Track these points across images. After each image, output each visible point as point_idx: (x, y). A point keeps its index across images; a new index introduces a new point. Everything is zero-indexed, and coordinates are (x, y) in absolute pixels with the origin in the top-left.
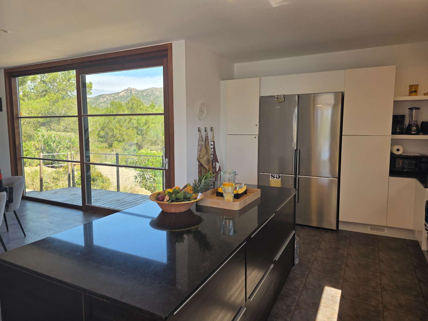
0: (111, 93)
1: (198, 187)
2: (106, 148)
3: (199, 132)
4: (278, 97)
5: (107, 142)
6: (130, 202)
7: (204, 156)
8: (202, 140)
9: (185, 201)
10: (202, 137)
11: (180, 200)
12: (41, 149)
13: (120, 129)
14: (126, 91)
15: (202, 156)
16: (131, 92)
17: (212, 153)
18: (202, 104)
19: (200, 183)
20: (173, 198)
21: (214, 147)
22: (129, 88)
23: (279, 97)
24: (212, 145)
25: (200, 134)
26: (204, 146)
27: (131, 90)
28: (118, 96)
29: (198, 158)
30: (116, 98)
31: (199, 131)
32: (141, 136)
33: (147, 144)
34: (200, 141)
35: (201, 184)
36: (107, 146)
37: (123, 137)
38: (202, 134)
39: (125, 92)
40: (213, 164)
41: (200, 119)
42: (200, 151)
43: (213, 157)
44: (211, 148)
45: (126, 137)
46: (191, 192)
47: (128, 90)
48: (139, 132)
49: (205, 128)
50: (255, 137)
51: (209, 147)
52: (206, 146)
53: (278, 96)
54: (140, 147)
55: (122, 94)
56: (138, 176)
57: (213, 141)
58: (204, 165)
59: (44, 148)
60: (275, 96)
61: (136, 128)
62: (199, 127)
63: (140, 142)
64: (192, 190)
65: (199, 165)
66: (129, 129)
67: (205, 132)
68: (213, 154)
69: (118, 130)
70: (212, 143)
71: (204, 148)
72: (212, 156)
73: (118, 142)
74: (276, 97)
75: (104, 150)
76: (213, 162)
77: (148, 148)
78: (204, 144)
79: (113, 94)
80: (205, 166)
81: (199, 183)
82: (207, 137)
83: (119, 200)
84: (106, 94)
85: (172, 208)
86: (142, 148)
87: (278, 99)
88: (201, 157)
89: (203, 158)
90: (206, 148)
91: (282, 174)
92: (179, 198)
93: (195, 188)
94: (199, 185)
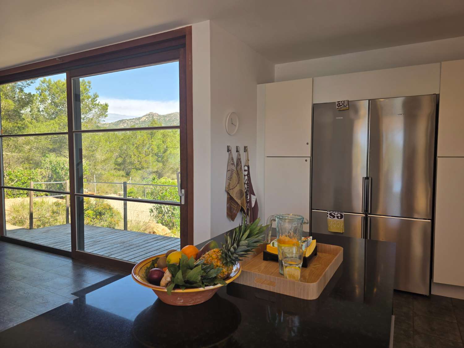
0: (132, 118)
1: (232, 253)
2: (123, 176)
3: (228, 152)
4: (339, 104)
5: (125, 170)
6: (137, 245)
7: (235, 186)
8: (233, 164)
9: (206, 286)
10: (233, 159)
11: (195, 285)
12: (48, 177)
13: (138, 156)
14: (148, 115)
15: (233, 186)
16: (153, 117)
17: (246, 182)
18: (233, 113)
19: (238, 245)
20: (179, 281)
21: (249, 174)
22: (151, 112)
23: (341, 104)
24: (245, 171)
25: (230, 155)
26: (236, 172)
27: (153, 115)
28: (139, 122)
29: (227, 189)
30: (137, 124)
31: (229, 150)
32: (161, 164)
33: (168, 172)
34: (229, 164)
35: (240, 247)
36: (125, 175)
37: (141, 165)
38: (232, 155)
39: (147, 117)
40: (247, 197)
41: (229, 134)
42: (230, 178)
43: (247, 188)
44: (245, 176)
45: (145, 165)
46: (219, 264)
47: (149, 114)
48: (160, 159)
49: (237, 147)
50: (306, 161)
51: (242, 173)
52: (237, 171)
53: (340, 102)
54: (160, 176)
55: (144, 119)
56: (154, 209)
57: (248, 165)
58: (235, 198)
59: (52, 175)
60: (335, 103)
61: (156, 154)
62: (228, 145)
63: (160, 170)
64: (220, 259)
65: (228, 198)
66: (148, 155)
67: (237, 153)
68: (247, 184)
69: (136, 157)
70: (246, 168)
71: (235, 175)
72: (246, 186)
73: (135, 170)
74: (337, 103)
75: (120, 178)
76: (247, 195)
77: (168, 177)
78: (235, 169)
79: (134, 119)
80: (237, 200)
81: (235, 245)
82: (239, 160)
83: (124, 242)
84: (126, 120)
85: (178, 299)
86: (163, 177)
87: (340, 106)
88: (231, 187)
89: (234, 188)
90: (238, 174)
91: (345, 212)
92: (192, 280)
93: (226, 255)
94: (234, 248)
